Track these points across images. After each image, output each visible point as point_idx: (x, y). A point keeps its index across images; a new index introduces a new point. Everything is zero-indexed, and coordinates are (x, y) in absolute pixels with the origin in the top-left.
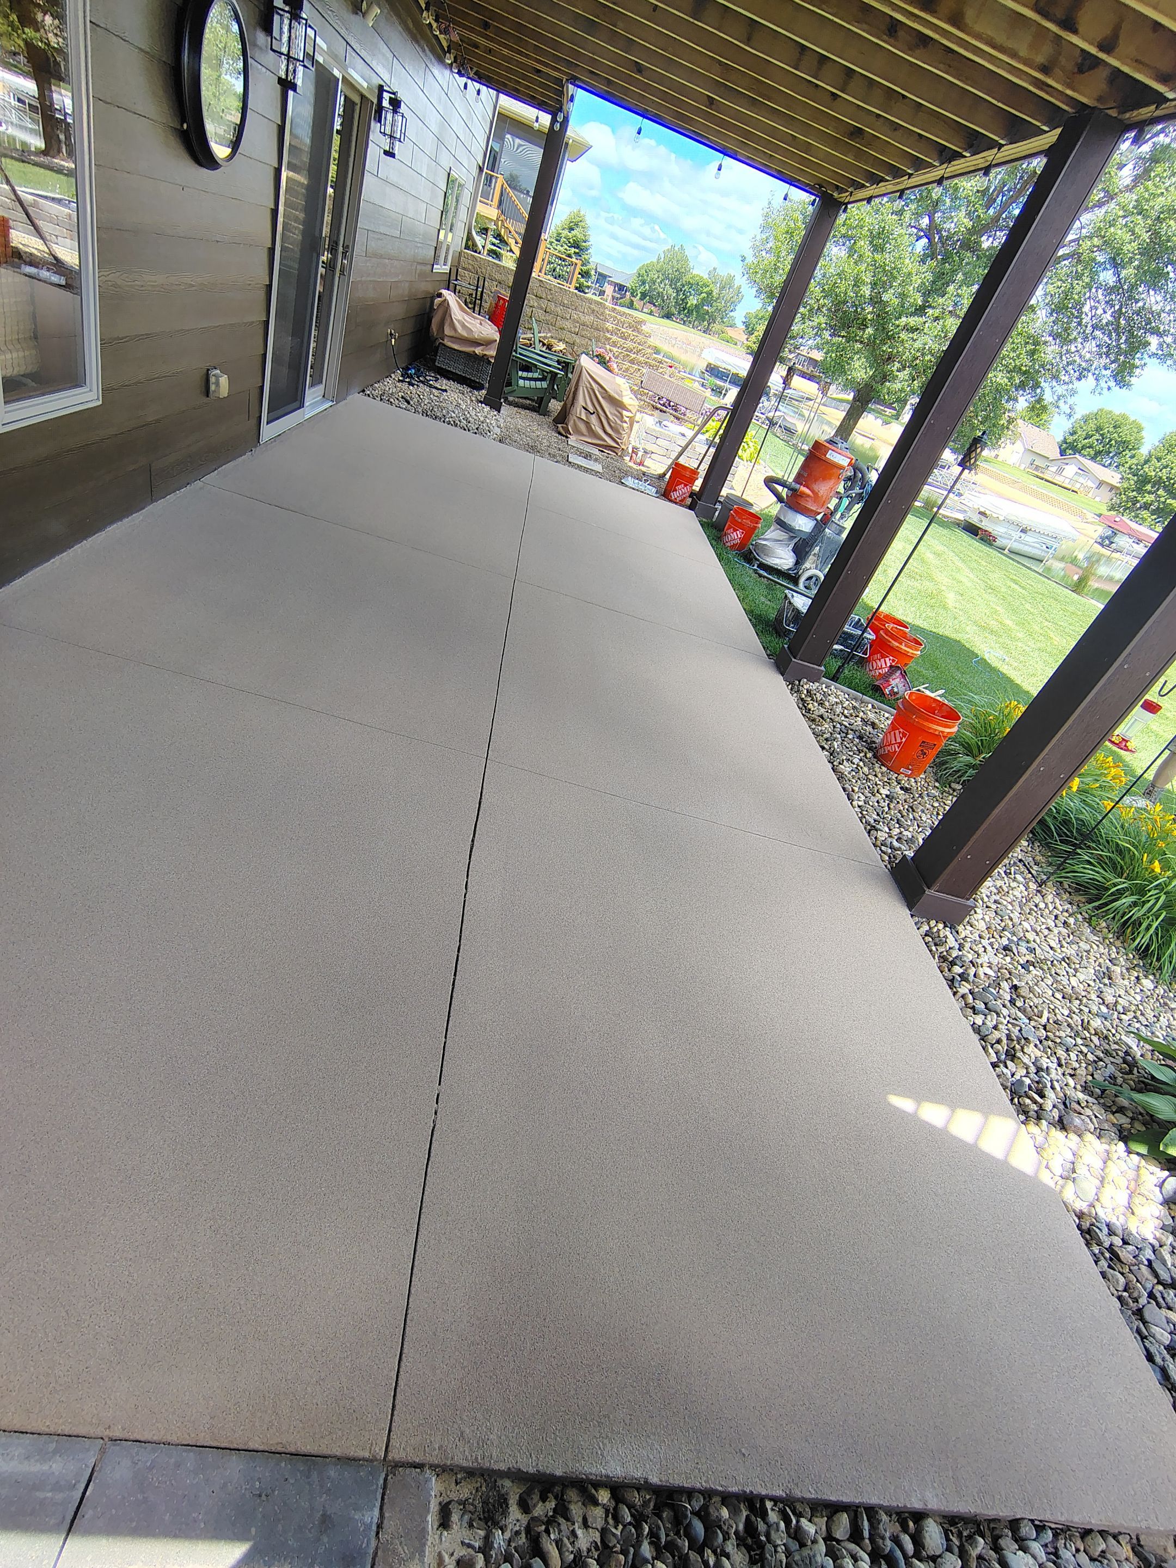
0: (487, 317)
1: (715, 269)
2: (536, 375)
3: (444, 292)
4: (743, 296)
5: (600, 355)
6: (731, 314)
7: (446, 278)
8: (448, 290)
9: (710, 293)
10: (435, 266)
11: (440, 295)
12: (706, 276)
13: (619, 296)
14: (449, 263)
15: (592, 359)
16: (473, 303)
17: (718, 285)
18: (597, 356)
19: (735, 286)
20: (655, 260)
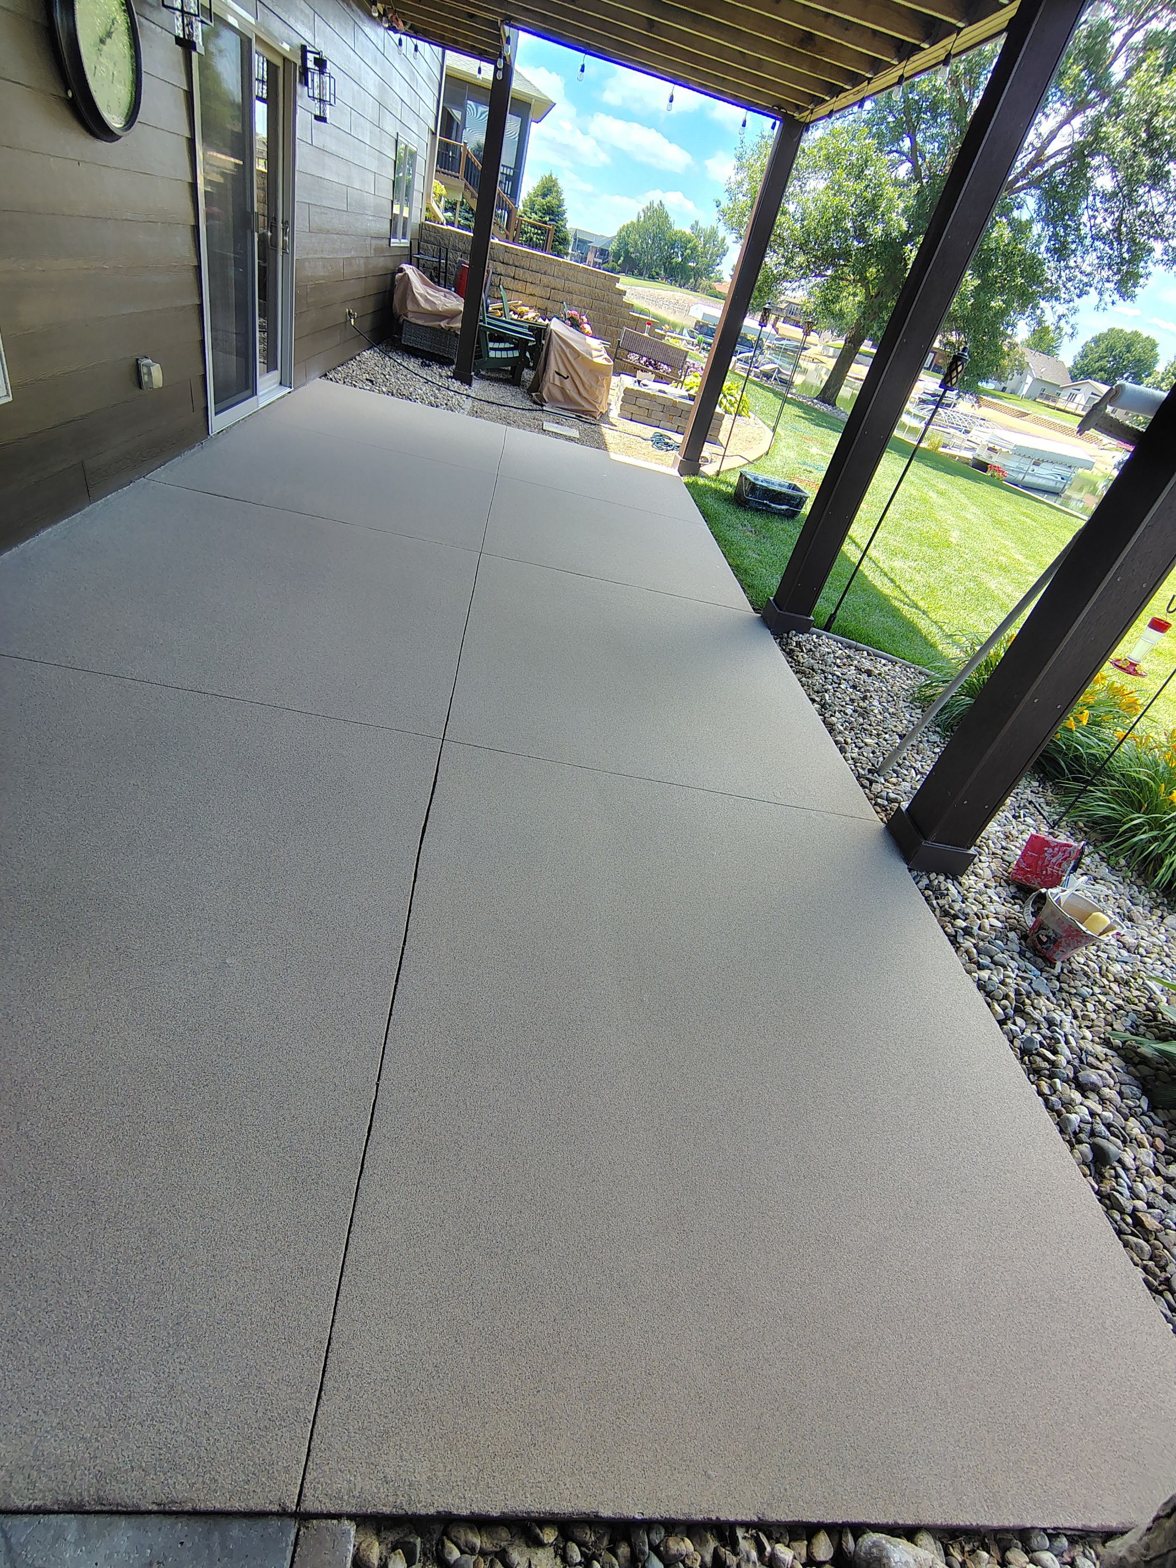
0: (453, 289)
1: (697, 223)
2: (507, 345)
3: (404, 266)
4: (728, 248)
5: (572, 317)
6: (718, 268)
7: (407, 252)
8: (410, 264)
9: (694, 249)
10: (392, 240)
11: (401, 270)
12: (688, 231)
14: (409, 235)
15: (564, 322)
16: (436, 276)
17: (702, 239)
18: (569, 319)
19: (719, 239)
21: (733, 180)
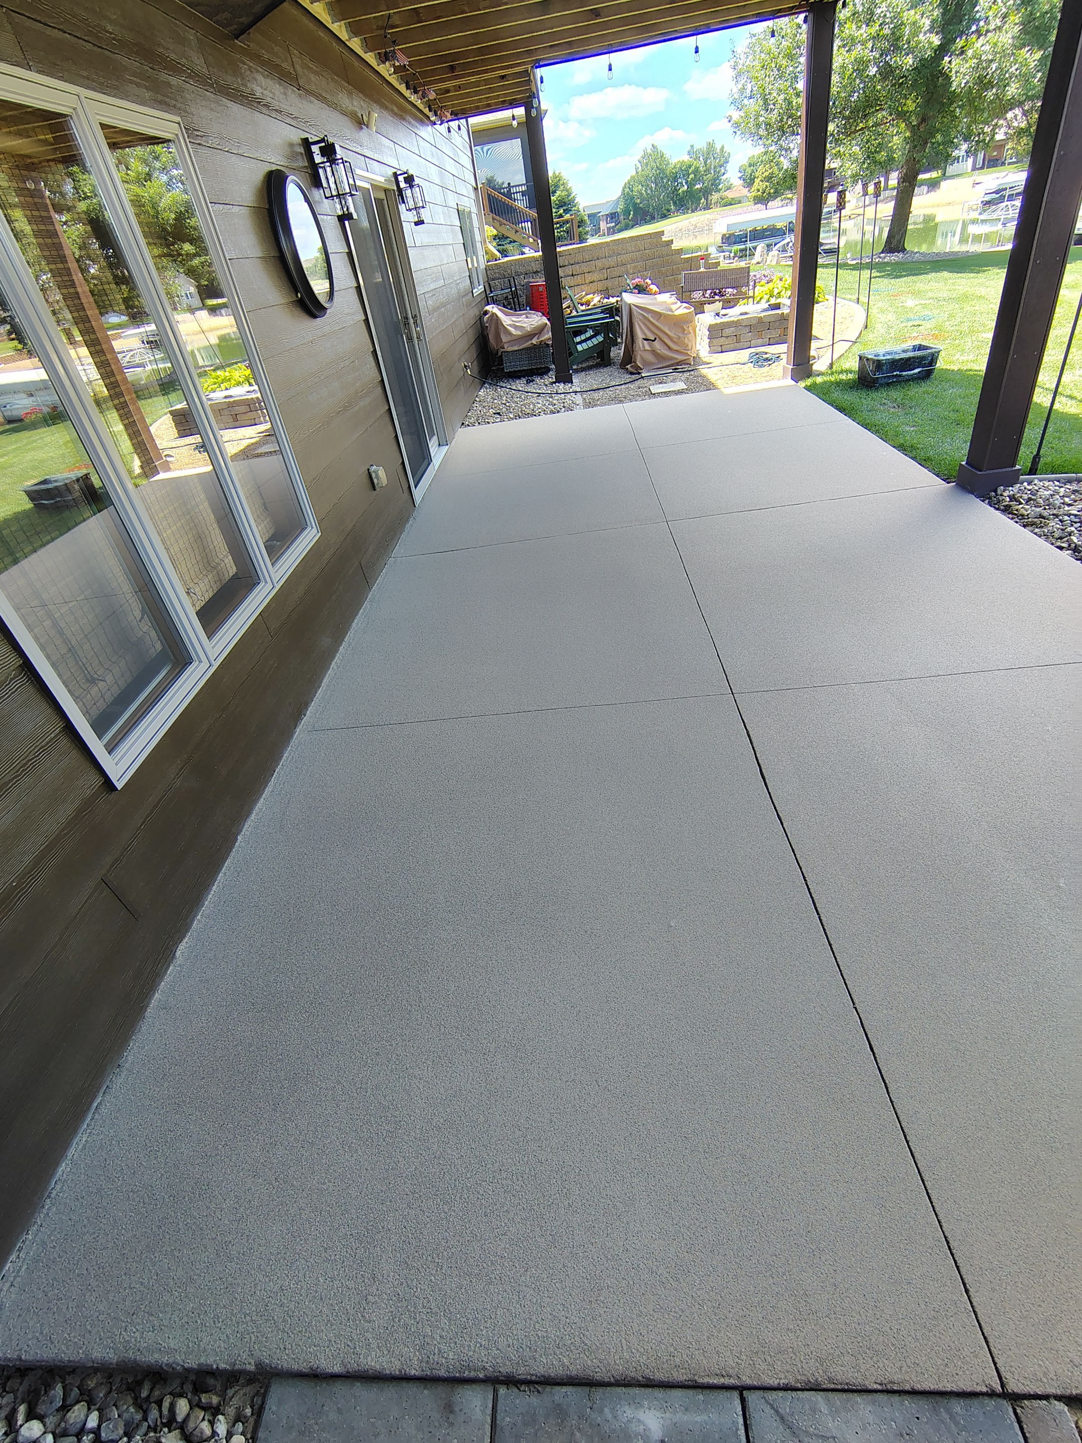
0: (528, 308)
1: (692, 146)
2: (588, 335)
3: (488, 308)
4: (729, 154)
5: (637, 285)
6: (724, 178)
7: (484, 295)
8: (489, 304)
9: (696, 171)
10: (474, 291)
11: (486, 313)
12: (686, 158)
13: (613, 224)
14: (481, 282)
15: (631, 292)
16: (512, 303)
17: (701, 159)
18: (635, 288)
19: (718, 150)
20: (634, 173)
21: (735, 90)
